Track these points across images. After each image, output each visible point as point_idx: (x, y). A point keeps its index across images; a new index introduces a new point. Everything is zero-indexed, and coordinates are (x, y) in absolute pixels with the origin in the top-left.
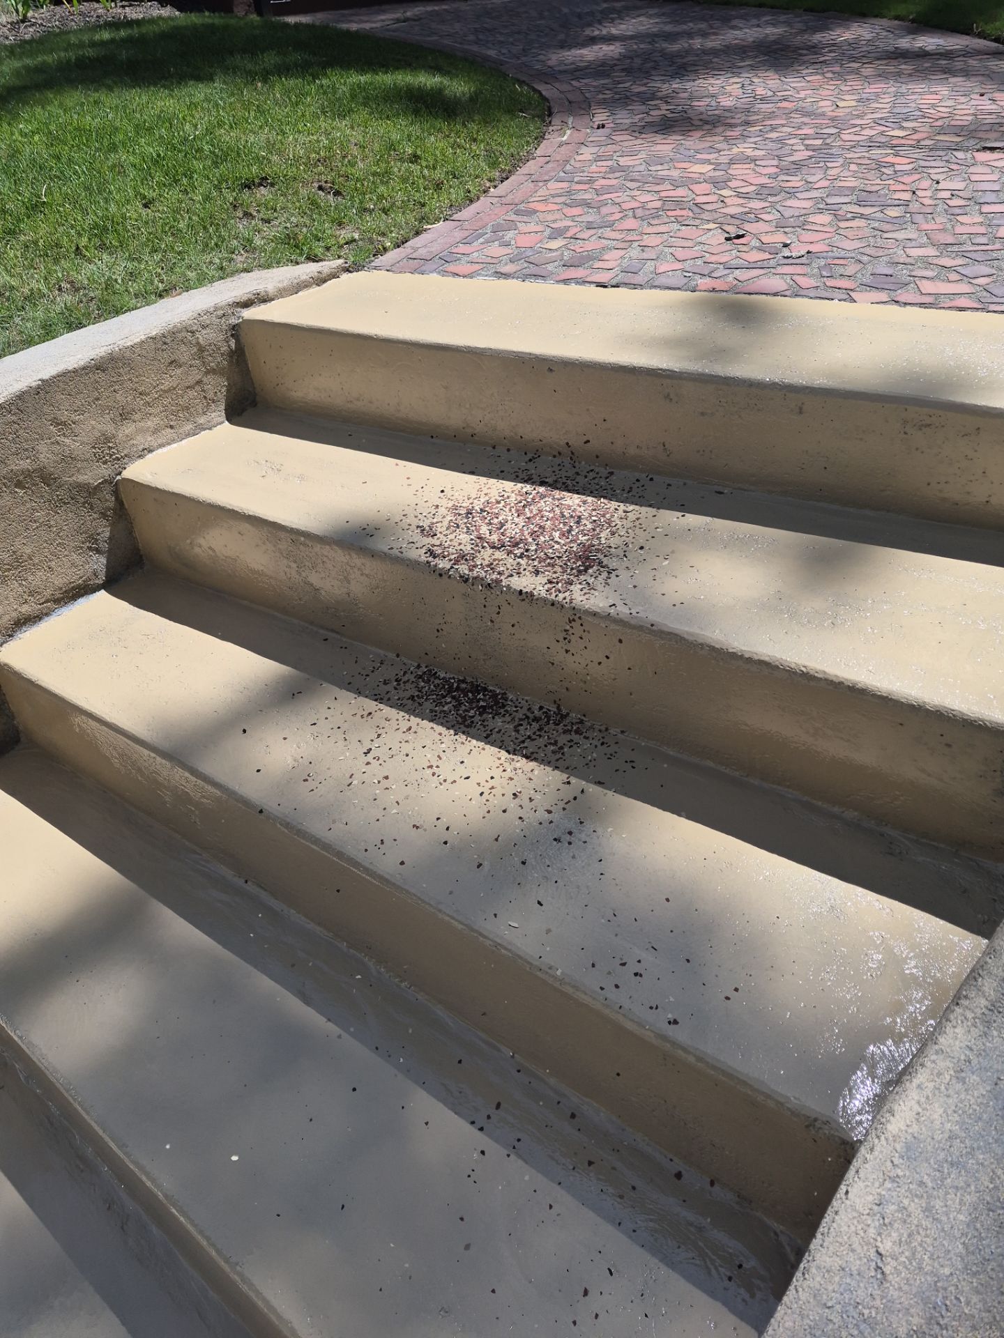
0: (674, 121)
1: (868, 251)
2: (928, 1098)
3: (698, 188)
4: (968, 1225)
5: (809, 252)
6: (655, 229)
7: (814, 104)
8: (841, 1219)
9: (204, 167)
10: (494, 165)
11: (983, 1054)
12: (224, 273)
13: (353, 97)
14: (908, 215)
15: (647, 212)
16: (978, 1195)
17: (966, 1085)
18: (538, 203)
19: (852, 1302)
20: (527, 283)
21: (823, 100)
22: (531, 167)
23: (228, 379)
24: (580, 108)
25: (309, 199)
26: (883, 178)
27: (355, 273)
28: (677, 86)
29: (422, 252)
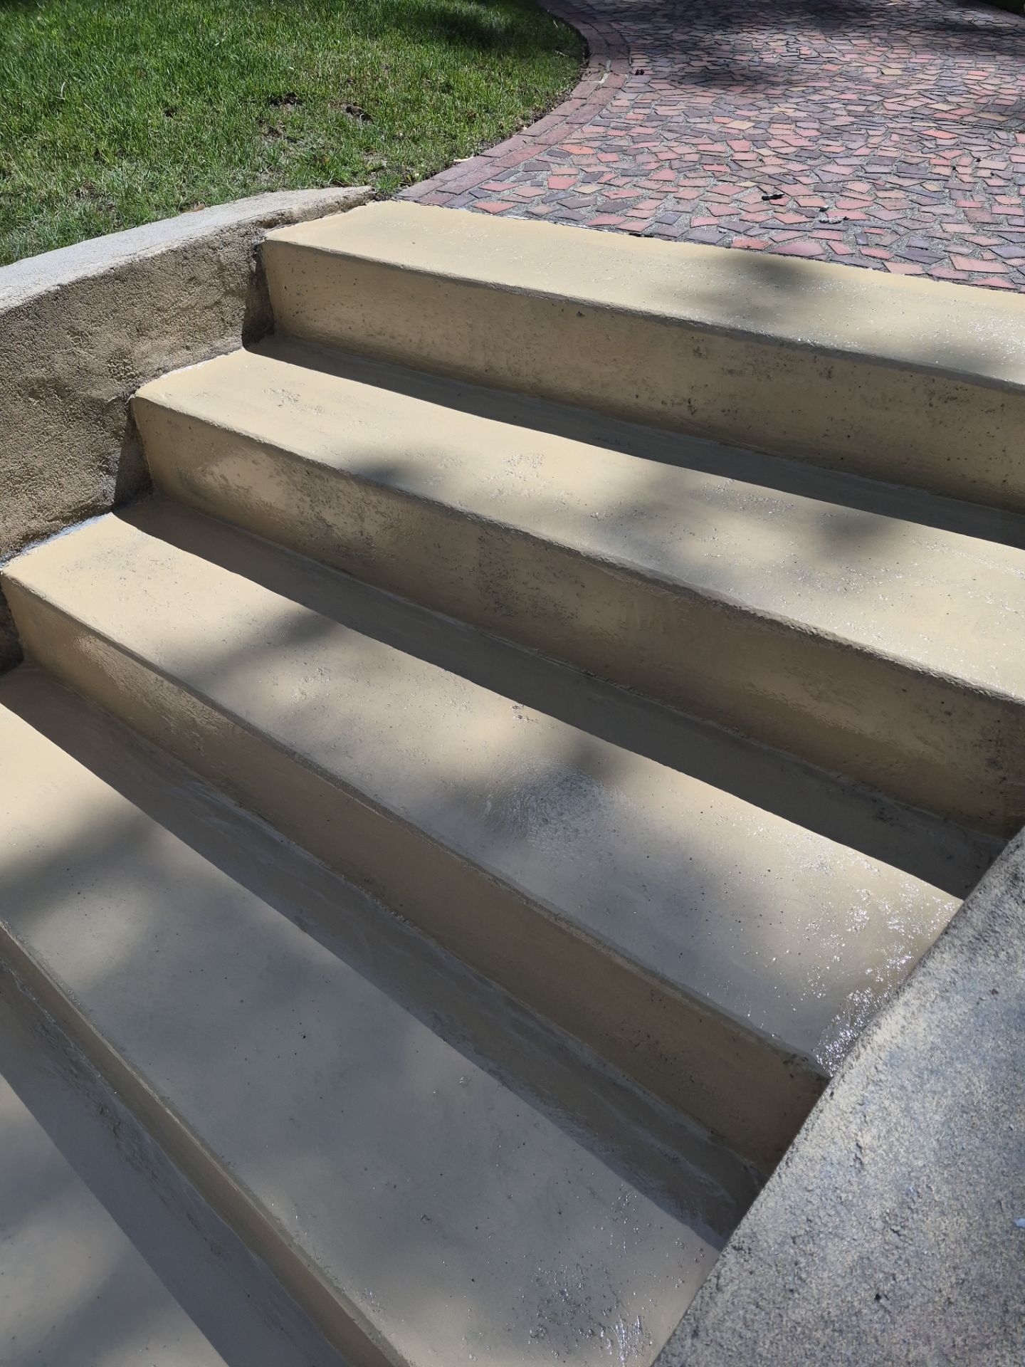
0: (715, 74)
1: (906, 223)
2: (913, 1013)
3: (738, 145)
4: (943, 1125)
5: (845, 219)
6: (691, 183)
7: (859, 69)
8: (825, 1116)
9: (229, 77)
10: (528, 102)
11: (968, 976)
12: (247, 190)
13: (385, 18)
14: (947, 190)
15: (685, 165)
16: (953, 1099)
17: (950, 1004)
18: (573, 146)
19: (831, 1187)
20: (559, 225)
21: (868, 65)
22: (566, 108)
23: (247, 303)
24: (619, 51)
25: (337, 121)
26: (924, 150)
27: (381, 202)
28: (720, 37)
29: (451, 186)
